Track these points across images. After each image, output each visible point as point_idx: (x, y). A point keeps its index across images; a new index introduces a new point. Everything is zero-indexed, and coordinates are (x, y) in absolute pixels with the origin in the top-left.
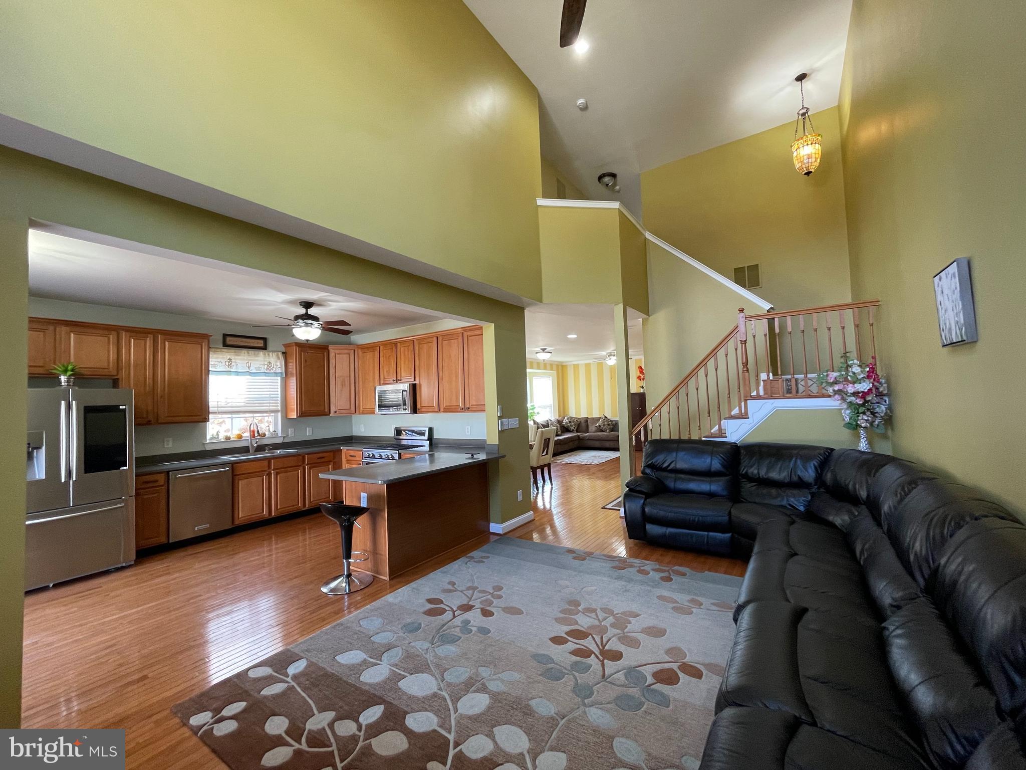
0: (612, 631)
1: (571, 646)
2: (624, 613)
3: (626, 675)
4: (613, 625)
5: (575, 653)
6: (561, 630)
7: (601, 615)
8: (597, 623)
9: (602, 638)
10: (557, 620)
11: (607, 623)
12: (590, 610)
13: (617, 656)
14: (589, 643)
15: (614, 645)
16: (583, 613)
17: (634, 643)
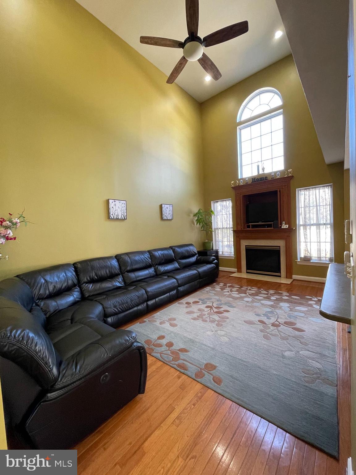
0: (206, 313)
1: (222, 309)
2: (198, 319)
3: (207, 302)
4: (205, 315)
5: (221, 308)
6: (226, 314)
7: (208, 319)
8: (211, 316)
9: (210, 311)
10: (228, 318)
11: (207, 316)
12: (213, 321)
13: (207, 307)
14: (215, 310)
15: (206, 309)
16: (216, 320)
17: (200, 310)
